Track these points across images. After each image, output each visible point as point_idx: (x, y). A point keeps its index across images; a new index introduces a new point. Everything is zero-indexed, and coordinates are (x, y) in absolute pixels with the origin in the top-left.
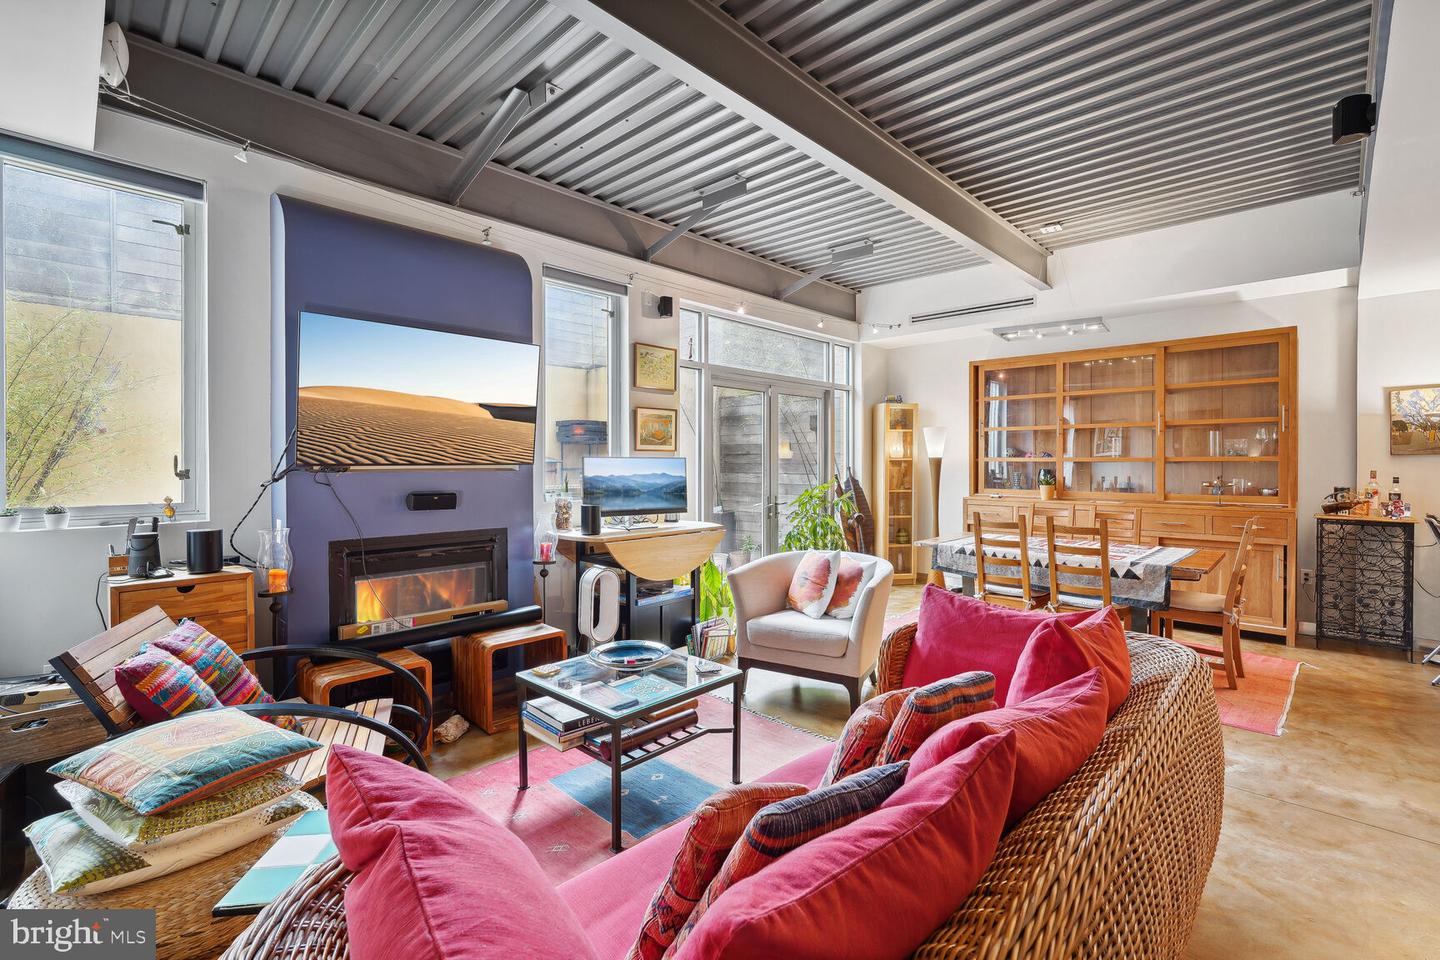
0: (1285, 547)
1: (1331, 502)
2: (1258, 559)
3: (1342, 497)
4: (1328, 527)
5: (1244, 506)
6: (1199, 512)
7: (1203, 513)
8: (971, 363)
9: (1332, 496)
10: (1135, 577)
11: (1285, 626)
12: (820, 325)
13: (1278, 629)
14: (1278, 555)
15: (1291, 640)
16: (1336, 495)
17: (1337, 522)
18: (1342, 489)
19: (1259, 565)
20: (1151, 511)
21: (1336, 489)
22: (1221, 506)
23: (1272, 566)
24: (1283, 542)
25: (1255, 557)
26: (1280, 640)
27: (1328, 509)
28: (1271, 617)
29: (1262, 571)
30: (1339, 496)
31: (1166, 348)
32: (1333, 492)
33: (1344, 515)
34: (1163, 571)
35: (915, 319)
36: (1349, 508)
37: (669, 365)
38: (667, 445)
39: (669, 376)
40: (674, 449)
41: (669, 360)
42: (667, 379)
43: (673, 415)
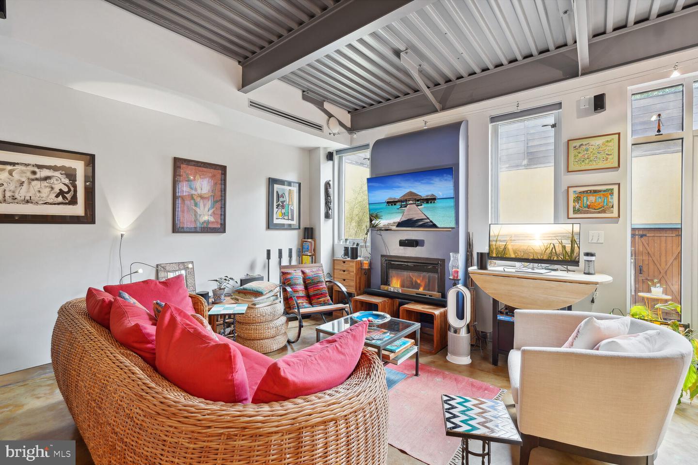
37: (610, 148)
38: (606, 213)
39: (610, 157)
40: (617, 216)
41: (610, 144)
42: (607, 159)
43: (616, 188)
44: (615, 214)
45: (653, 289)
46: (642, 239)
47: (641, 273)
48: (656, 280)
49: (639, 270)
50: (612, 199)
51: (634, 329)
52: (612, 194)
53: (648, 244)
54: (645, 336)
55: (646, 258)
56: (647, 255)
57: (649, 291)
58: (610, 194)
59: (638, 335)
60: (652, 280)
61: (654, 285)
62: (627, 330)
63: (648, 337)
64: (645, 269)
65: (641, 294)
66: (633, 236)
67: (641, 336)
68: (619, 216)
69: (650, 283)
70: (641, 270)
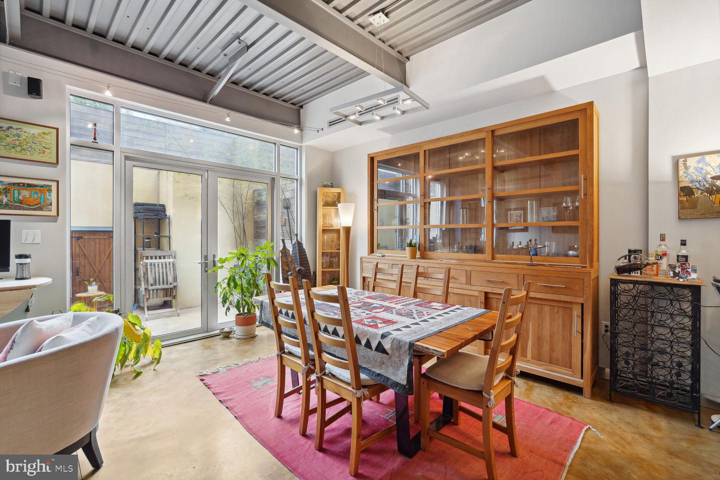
0: (582, 304)
1: (623, 262)
2: (561, 313)
3: (635, 258)
4: (622, 286)
5: (551, 266)
6: (513, 271)
7: (516, 271)
8: (369, 155)
9: (625, 257)
10: (384, 351)
11: (582, 378)
12: (228, 119)
13: (576, 380)
14: (577, 312)
15: (587, 390)
16: (630, 256)
17: (631, 282)
18: (635, 251)
19: (560, 319)
20: (479, 269)
21: (630, 251)
22: (533, 265)
23: (572, 321)
24: (580, 300)
25: (558, 312)
26: (578, 390)
27: (620, 270)
28: (571, 368)
29: (563, 325)
30: (632, 256)
31: (493, 131)
32: (627, 253)
33: (636, 276)
34: (407, 347)
35: (332, 123)
36: (640, 269)
37: (47, 141)
38: (44, 211)
39: (47, 151)
40: (56, 214)
41: (47, 137)
42: (44, 153)
43: (54, 185)
44: (54, 213)
45: (89, 288)
46: (79, 241)
47: (78, 275)
48: (92, 279)
49: (76, 272)
50: (50, 195)
51: (77, 320)
52: (50, 191)
53: (84, 246)
54: (87, 323)
55: (82, 260)
56: (83, 256)
57: (86, 290)
58: (48, 190)
59: (82, 325)
60: (89, 281)
61: (90, 283)
62: (70, 324)
63: (90, 323)
64: (82, 270)
65: (78, 295)
66: (72, 237)
67: (84, 324)
68: (58, 214)
69: (86, 283)
70: (78, 272)
